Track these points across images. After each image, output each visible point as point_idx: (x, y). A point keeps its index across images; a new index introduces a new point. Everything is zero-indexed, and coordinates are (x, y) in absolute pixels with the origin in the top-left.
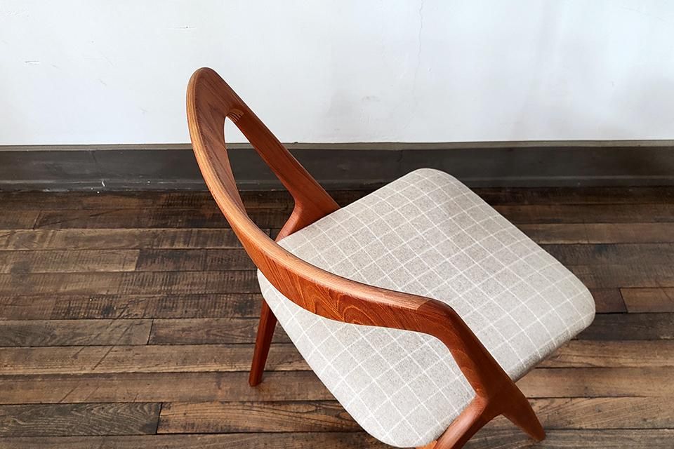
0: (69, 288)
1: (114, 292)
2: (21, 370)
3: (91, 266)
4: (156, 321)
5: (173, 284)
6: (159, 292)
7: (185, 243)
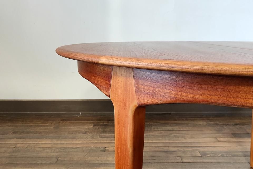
0: (72, 130)
1: (87, 130)
2: (59, 142)
3: (79, 127)
4: (101, 135)
5: (105, 129)
6: (101, 130)
7: (107, 123)
